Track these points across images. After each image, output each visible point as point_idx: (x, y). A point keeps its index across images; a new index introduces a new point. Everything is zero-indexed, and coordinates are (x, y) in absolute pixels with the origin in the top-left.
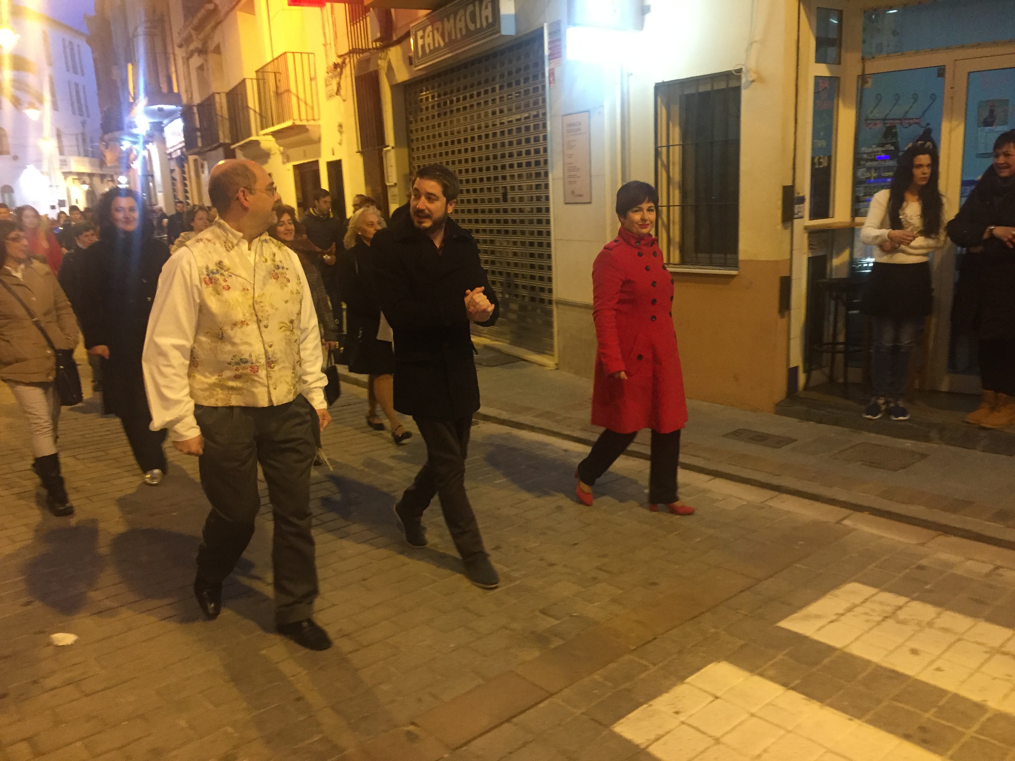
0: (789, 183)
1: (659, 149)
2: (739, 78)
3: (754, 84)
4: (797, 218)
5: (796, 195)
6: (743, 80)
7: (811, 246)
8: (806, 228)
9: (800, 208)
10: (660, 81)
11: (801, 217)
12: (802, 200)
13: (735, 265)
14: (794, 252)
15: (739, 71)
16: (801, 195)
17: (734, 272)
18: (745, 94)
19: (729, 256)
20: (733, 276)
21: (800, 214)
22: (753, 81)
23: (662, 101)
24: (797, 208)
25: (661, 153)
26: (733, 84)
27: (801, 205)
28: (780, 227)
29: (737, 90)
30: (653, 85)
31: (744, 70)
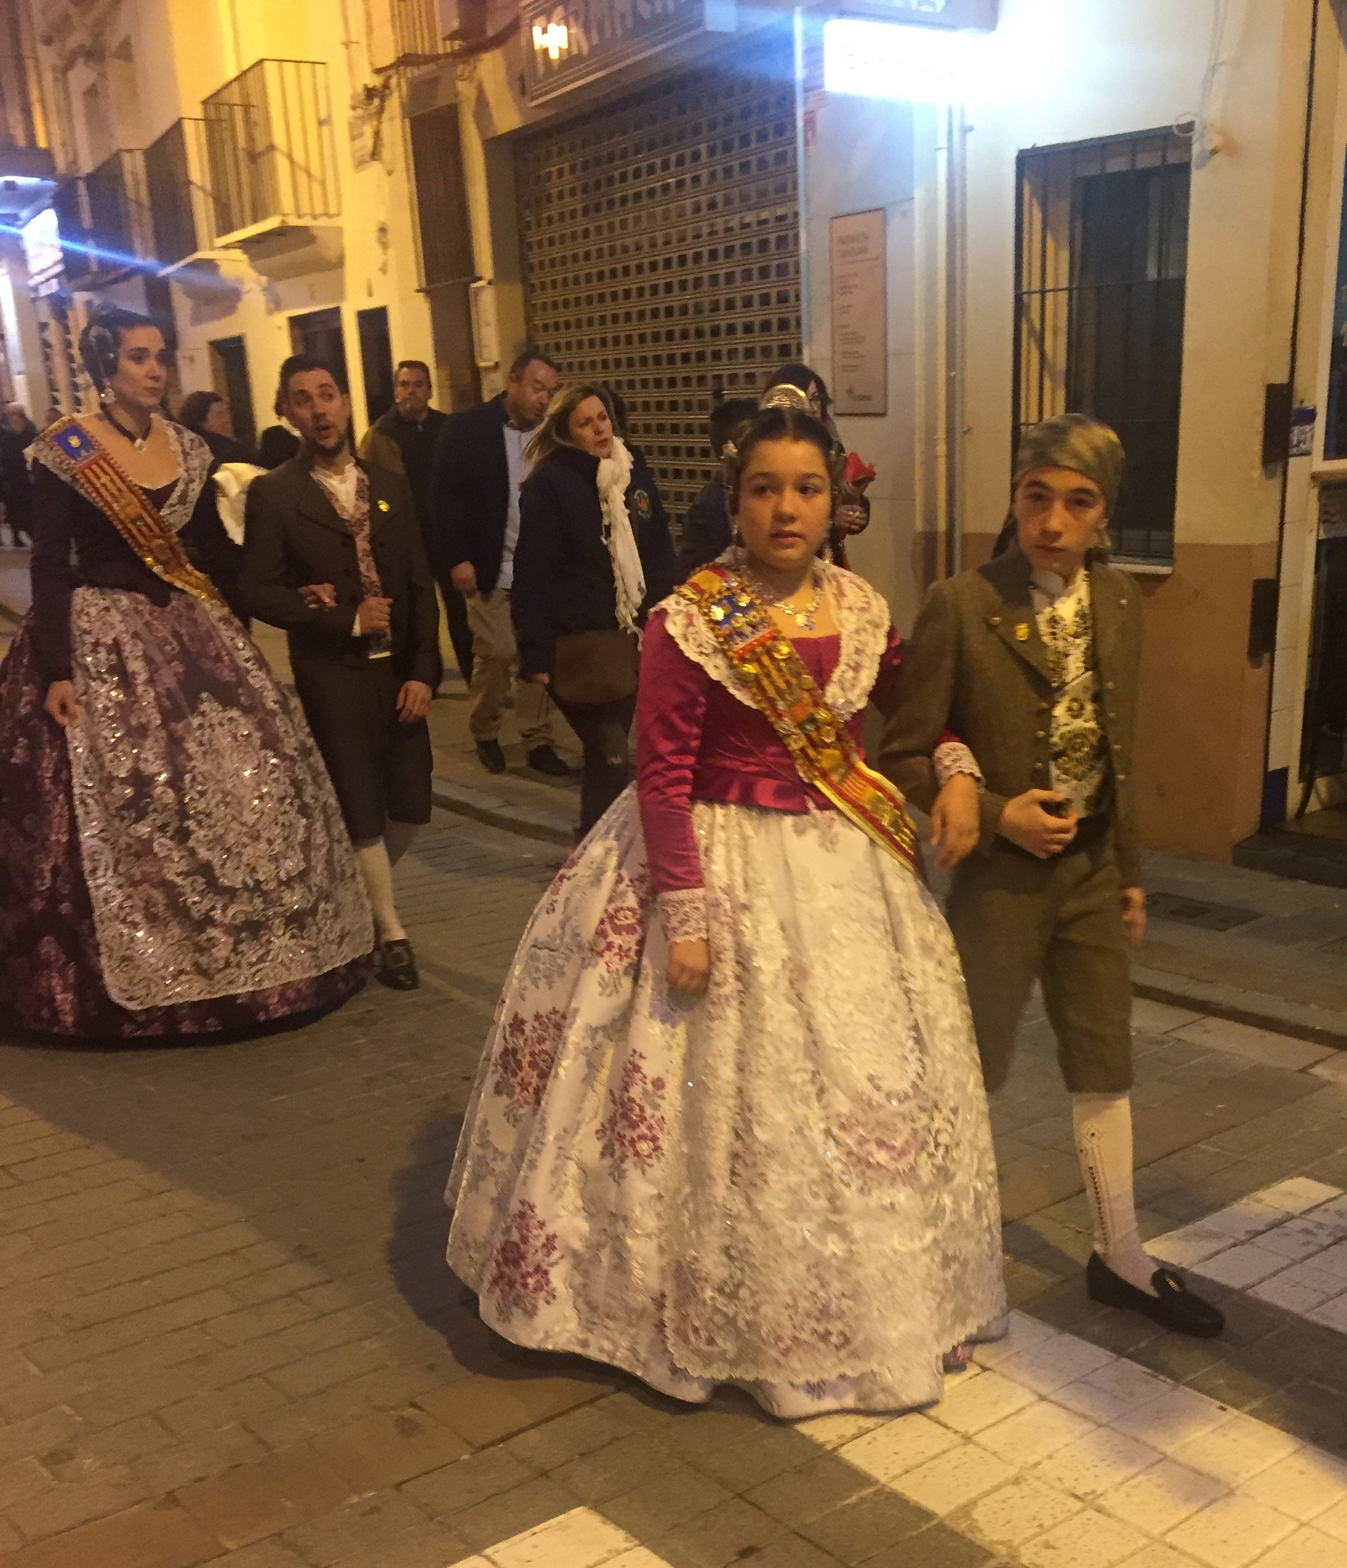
0: (1283, 379)
1: (1025, 297)
2: (1188, 144)
3: (1217, 159)
4: (1295, 455)
5: (1296, 405)
6: (1196, 149)
7: (1325, 517)
8: (1314, 477)
9: (1302, 432)
10: (1029, 146)
11: (1307, 453)
12: (1309, 416)
13: (1166, 553)
14: (1286, 527)
15: (1189, 127)
16: (1308, 405)
17: (1165, 570)
18: (1198, 179)
19: (1155, 535)
20: (1160, 579)
21: (1303, 447)
22: (1214, 152)
23: (1032, 193)
24: (1296, 433)
25: (1029, 307)
26: (1173, 158)
27: (1308, 427)
28: (1257, 473)
29: (1183, 169)
30: (1013, 155)
31: (1197, 126)
